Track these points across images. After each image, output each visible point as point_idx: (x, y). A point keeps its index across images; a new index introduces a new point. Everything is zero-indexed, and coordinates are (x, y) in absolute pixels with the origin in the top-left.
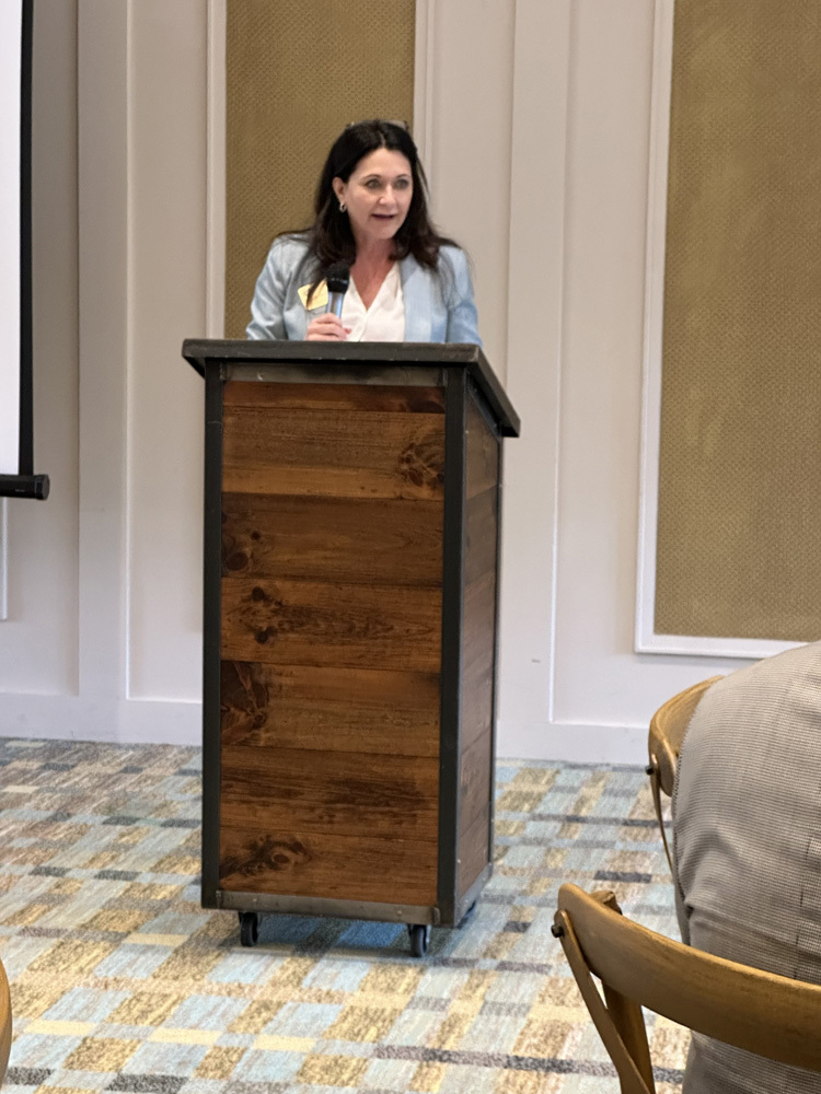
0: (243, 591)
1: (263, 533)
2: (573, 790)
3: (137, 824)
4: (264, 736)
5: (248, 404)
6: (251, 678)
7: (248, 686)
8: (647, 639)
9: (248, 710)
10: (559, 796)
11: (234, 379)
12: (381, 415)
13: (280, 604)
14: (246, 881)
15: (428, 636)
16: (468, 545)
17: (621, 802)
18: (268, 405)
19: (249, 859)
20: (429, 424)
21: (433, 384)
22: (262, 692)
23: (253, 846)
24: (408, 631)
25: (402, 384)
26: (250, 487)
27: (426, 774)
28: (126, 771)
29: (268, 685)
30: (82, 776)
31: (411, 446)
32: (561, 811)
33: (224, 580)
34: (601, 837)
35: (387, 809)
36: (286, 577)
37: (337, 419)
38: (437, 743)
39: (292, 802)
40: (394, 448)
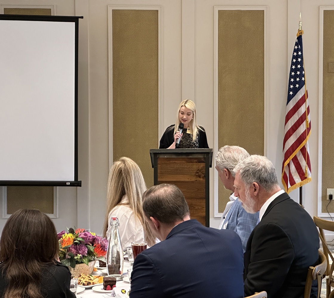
5: (163, 162)
11: (160, 157)
12: (192, 164)
18: (169, 162)
20: (202, 165)
24: (198, 208)
25: (196, 157)
26: (164, 180)
31: (198, 170)
37: (183, 165)
40: (195, 170)
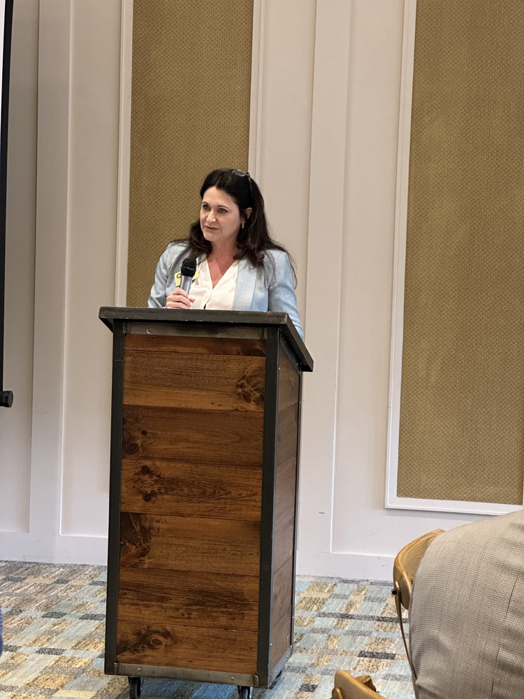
0: (136, 468)
1: (149, 431)
2: (345, 597)
3: (64, 618)
4: (147, 562)
5: (141, 349)
6: (140, 523)
7: (138, 528)
8: (393, 500)
9: (138, 544)
10: (336, 601)
11: (132, 333)
12: (225, 357)
13: (159, 476)
14: (133, 657)
15: (253, 498)
16: (279, 441)
17: (376, 605)
18: (156, 349)
19: (135, 643)
20: (256, 363)
21: (258, 338)
22: (146, 532)
23: (138, 634)
24: (240, 495)
25: (239, 338)
26: (140, 402)
27: (251, 587)
28: (58, 582)
29: (151, 528)
30: (30, 585)
31: (244, 377)
32: (337, 611)
33: (124, 460)
34: (362, 629)
35: (225, 610)
36: (163, 459)
37: (197, 359)
38: (258, 566)
39: (164, 605)
40: (233, 378)
